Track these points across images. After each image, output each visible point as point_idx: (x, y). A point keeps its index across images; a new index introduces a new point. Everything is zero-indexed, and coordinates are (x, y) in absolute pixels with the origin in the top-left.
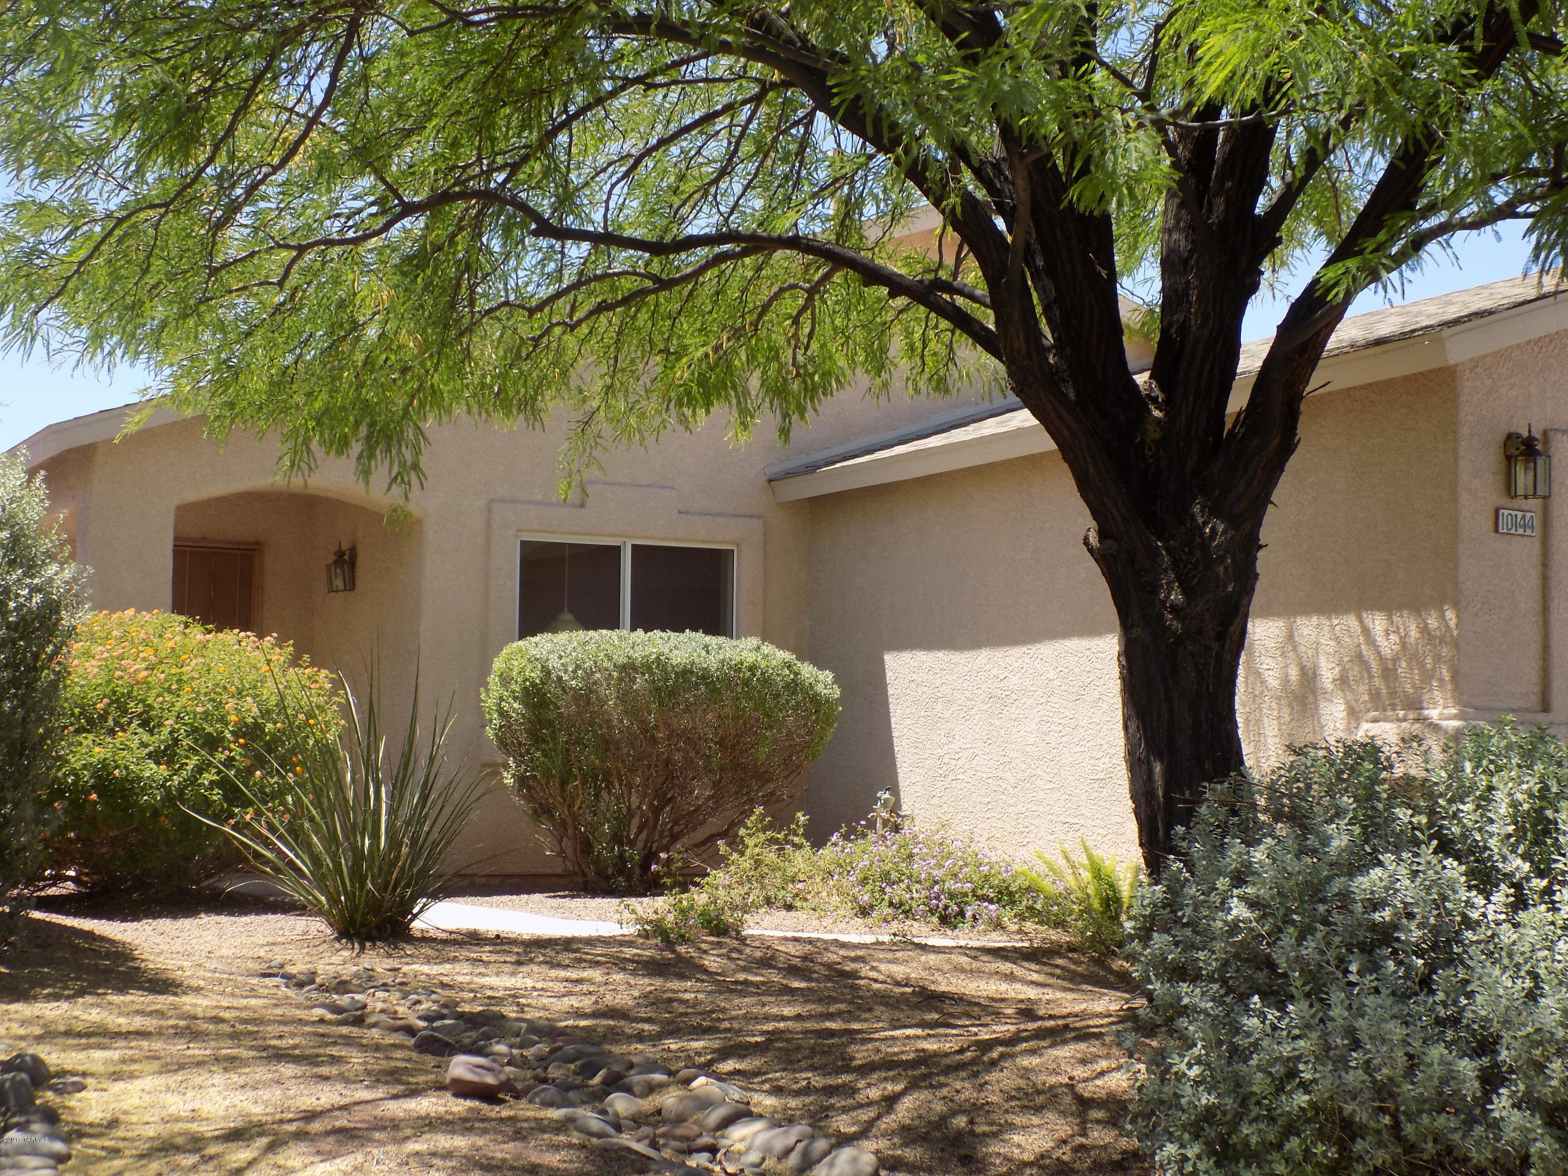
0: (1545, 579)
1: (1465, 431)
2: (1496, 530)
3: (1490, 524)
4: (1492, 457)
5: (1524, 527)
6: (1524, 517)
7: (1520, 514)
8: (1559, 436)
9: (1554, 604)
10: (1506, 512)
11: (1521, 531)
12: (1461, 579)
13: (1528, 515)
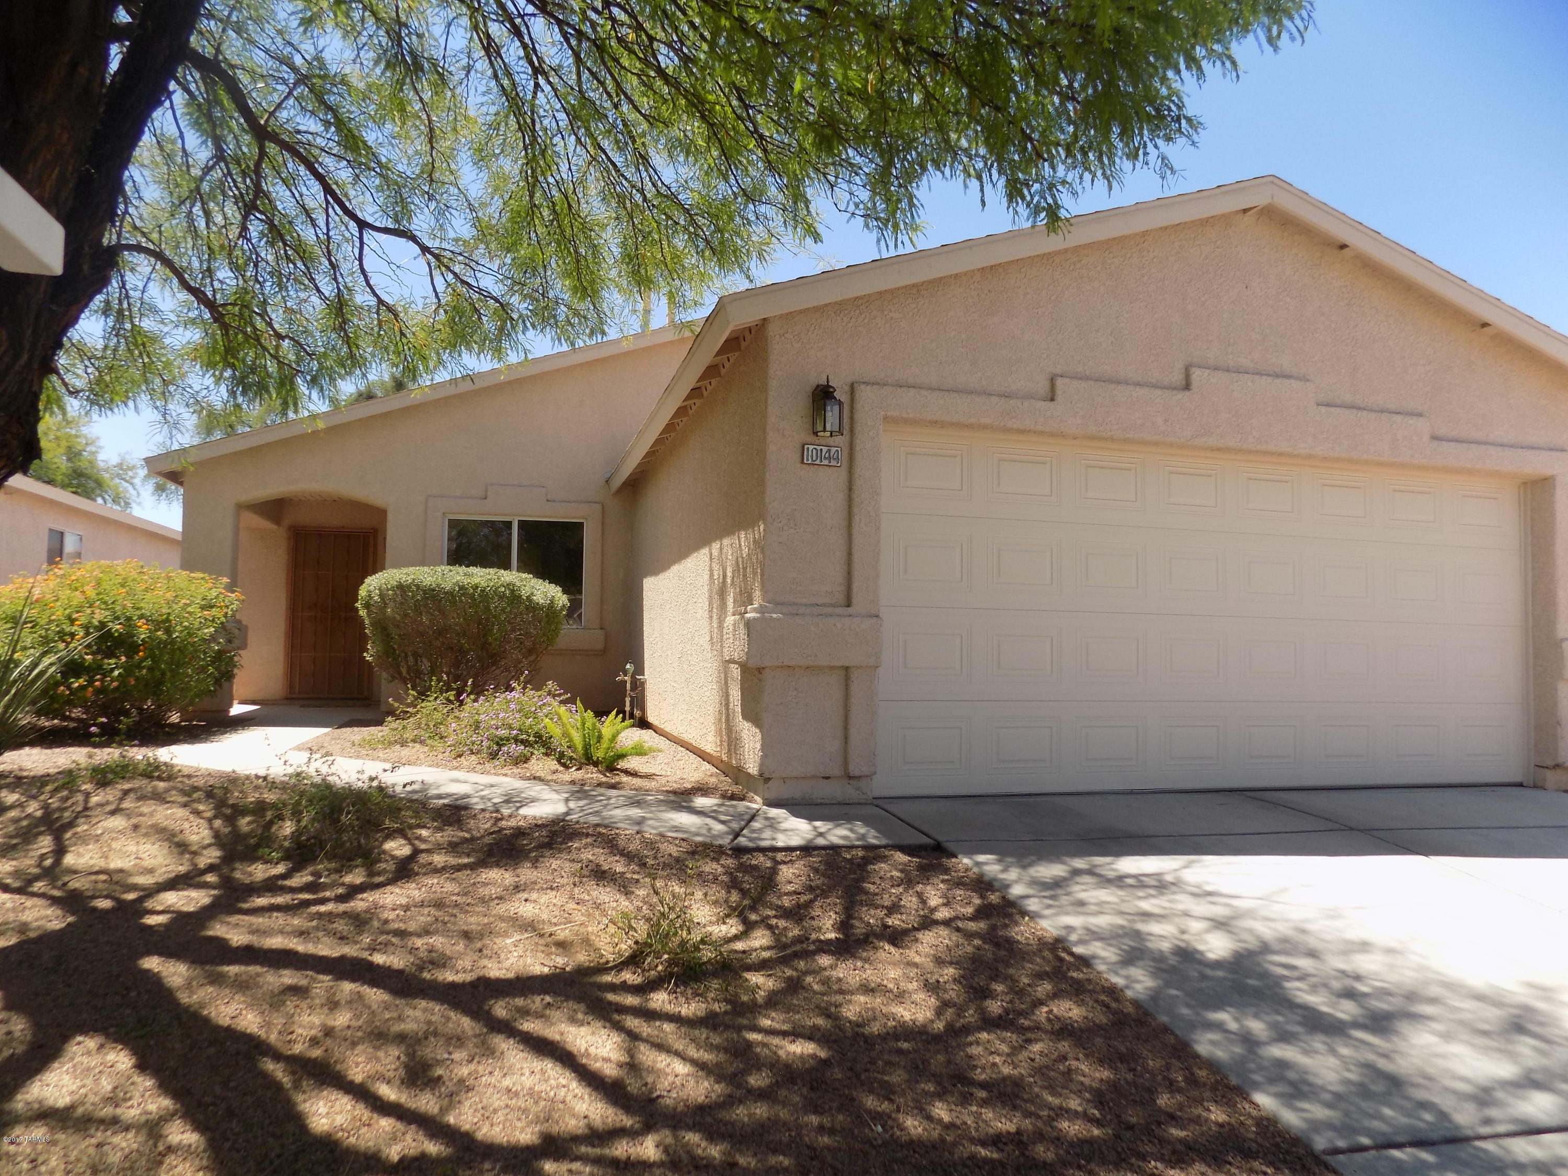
0: (850, 500)
1: (773, 384)
2: (802, 462)
3: (797, 456)
4: (802, 404)
5: (829, 458)
6: (829, 451)
7: (825, 449)
8: (863, 387)
9: (856, 519)
10: (811, 447)
11: (826, 462)
12: (767, 500)
13: (834, 449)
